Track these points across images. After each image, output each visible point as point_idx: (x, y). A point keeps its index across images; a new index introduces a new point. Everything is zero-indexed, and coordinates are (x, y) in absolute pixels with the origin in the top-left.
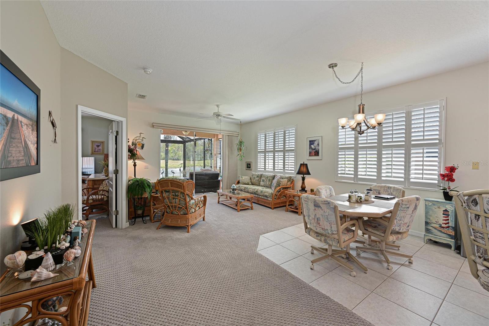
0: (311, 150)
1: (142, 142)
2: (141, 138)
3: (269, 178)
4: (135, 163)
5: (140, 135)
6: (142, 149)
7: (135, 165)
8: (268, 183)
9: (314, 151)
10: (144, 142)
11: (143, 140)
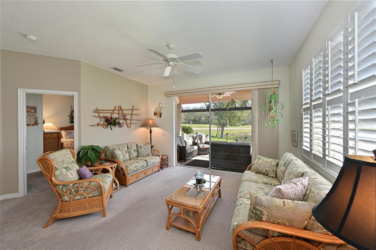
1: (160, 112)
2: (160, 108)
4: (151, 130)
5: (159, 105)
6: (160, 118)
7: (151, 132)
10: (162, 111)
11: (161, 110)
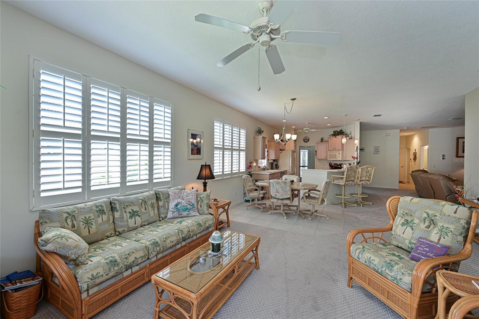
0: (193, 146)
3: (149, 203)
8: (152, 213)
9: (196, 148)
